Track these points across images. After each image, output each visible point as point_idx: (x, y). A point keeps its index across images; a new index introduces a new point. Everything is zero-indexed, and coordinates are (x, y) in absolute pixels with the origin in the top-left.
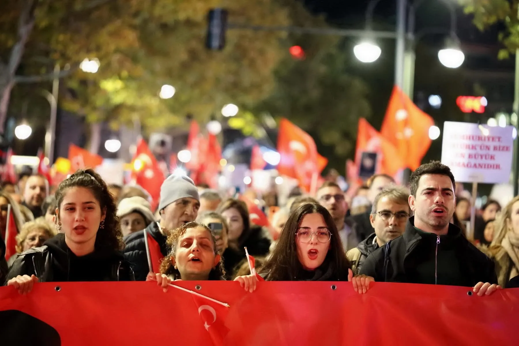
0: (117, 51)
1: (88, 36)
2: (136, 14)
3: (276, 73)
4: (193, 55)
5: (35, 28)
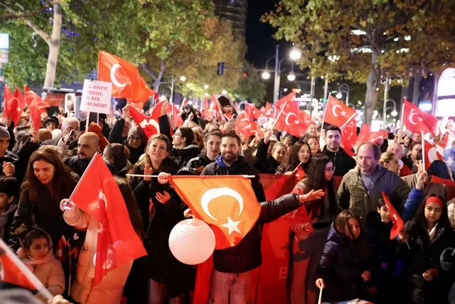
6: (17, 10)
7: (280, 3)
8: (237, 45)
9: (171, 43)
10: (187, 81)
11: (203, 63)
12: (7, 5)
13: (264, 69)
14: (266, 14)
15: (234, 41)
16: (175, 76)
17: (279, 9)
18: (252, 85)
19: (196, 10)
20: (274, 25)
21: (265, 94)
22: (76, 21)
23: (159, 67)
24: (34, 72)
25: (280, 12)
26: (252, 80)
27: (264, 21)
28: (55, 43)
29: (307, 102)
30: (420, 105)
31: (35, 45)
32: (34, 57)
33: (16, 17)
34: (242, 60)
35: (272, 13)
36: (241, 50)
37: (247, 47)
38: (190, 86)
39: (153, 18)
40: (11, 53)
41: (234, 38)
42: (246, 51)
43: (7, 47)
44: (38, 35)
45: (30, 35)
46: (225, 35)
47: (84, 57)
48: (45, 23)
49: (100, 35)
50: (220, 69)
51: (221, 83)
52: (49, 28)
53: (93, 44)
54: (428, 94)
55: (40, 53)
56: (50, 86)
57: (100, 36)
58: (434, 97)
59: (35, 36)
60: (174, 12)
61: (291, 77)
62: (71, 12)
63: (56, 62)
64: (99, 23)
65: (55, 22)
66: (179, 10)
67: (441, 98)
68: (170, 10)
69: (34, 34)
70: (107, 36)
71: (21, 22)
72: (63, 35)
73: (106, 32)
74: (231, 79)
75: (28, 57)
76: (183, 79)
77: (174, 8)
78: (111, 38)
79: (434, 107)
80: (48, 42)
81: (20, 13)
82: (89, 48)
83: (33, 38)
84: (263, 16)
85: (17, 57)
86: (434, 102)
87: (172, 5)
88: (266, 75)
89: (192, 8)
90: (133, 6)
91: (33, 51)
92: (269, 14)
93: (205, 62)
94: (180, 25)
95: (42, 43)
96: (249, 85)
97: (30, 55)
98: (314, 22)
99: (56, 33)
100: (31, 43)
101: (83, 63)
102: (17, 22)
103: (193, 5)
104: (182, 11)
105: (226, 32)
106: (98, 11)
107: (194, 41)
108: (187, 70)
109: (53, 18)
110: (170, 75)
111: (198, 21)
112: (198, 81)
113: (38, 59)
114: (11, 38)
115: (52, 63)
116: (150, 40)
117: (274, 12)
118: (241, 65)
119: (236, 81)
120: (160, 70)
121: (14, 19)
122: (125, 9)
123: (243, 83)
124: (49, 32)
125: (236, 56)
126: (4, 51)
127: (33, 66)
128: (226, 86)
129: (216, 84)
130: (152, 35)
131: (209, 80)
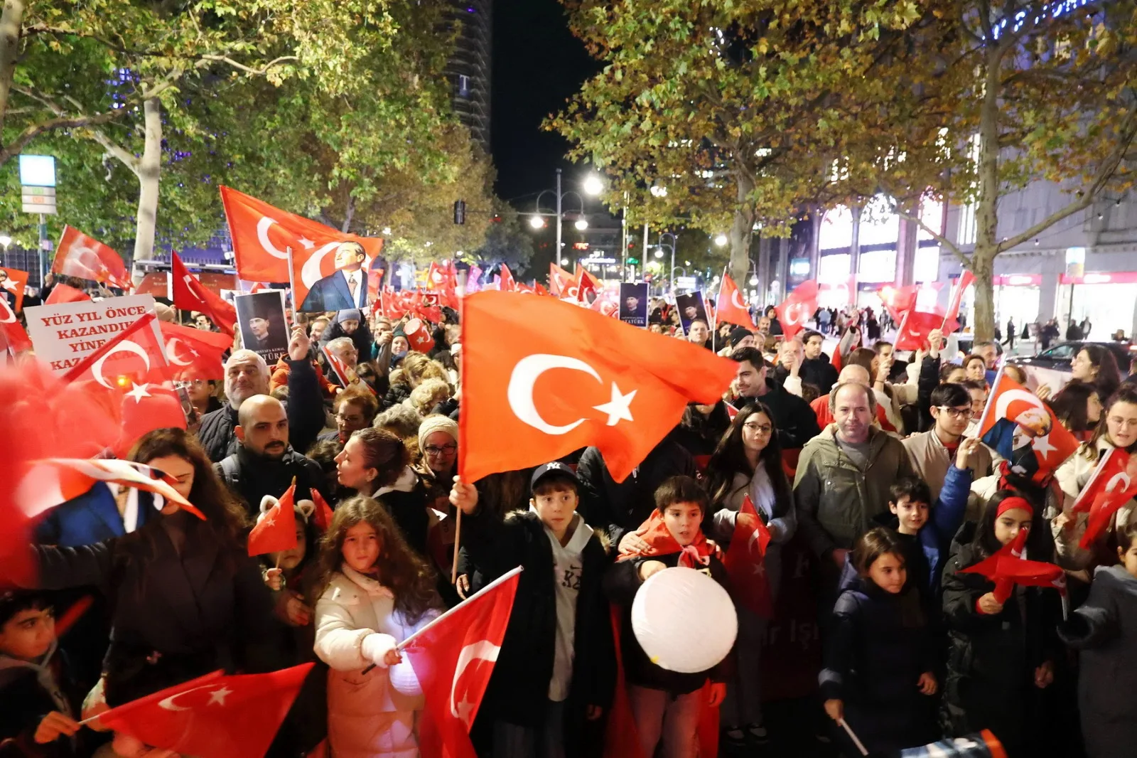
0: (402, 224)
1: (386, 216)
2: (411, 204)
3: (486, 235)
4: (443, 226)
5: (356, 211)
6: (72, 110)
7: (575, 97)
8: (481, 168)
9: (378, 170)
10: (396, 236)
11: (424, 202)
12: (47, 100)
13: (535, 211)
14: (551, 116)
15: (475, 161)
16: (373, 227)
17: (573, 108)
18: (509, 238)
19: (424, 109)
20: (570, 138)
21: (532, 254)
22: (191, 128)
23: (343, 212)
24: (107, 227)
25: (575, 112)
26: (509, 231)
27: (547, 128)
28: (151, 173)
29: (601, 265)
30: (792, 266)
31: (108, 178)
32: (107, 200)
33: (73, 125)
34: (488, 197)
35: (561, 115)
36: (485, 176)
37: (496, 172)
38: (400, 242)
39: (344, 124)
40: (59, 192)
41: (474, 156)
42: (495, 178)
43: (53, 183)
44: (114, 158)
45: (99, 157)
46: (460, 151)
47: (206, 198)
48: (127, 135)
49: (238, 156)
50: (460, 214)
51: (456, 238)
52: (137, 143)
53: (222, 173)
54: (803, 248)
55: (118, 191)
56: (145, 257)
57: (238, 158)
58: (815, 253)
59: (108, 161)
60: (383, 113)
61: (581, 225)
62: (181, 112)
63: (154, 211)
64: (236, 132)
65: (147, 132)
66: (392, 108)
67: (825, 253)
68: (374, 109)
69: (105, 156)
70: (252, 158)
71: (83, 135)
72: (165, 158)
73: (250, 150)
74: (473, 229)
75: (93, 200)
76: (387, 231)
77: (383, 104)
78: (260, 161)
79: (815, 269)
80: (135, 170)
81: (81, 118)
82: (214, 179)
83: (104, 163)
84: (545, 121)
85: (72, 200)
86: (814, 261)
87: (379, 99)
88: (537, 222)
89: (417, 105)
90: (300, 101)
91: (103, 188)
92: (555, 116)
93: (427, 200)
94: (396, 136)
95: (123, 173)
96: (503, 238)
97: (97, 196)
98: (648, 132)
99: (152, 154)
100: (100, 174)
101: (205, 210)
102: (74, 134)
103: (419, 100)
104: (398, 111)
105: (463, 146)
106: (231, 111)
107: (422, 167)
108: (394, 216)
109: (144, 126)
110: (364, 225)
111: (429, 130)
112: (414, 234)
113: (116, 203)
114: (58, 164)
115: (148, 213)
116: (341, 166)
117: (566, 113)
118: (488, 204)
119: (481, 232)
120: (346, 217)
121: (69, 129)
122: (287, 106)
123: (493, 236)
124: (138, 151)
125: (480, 189)
126: (46, 191)
127: (104, 217)
128: (463, 242)
129: (445, 239)
130: (344, 157)
131: (432, 230)
